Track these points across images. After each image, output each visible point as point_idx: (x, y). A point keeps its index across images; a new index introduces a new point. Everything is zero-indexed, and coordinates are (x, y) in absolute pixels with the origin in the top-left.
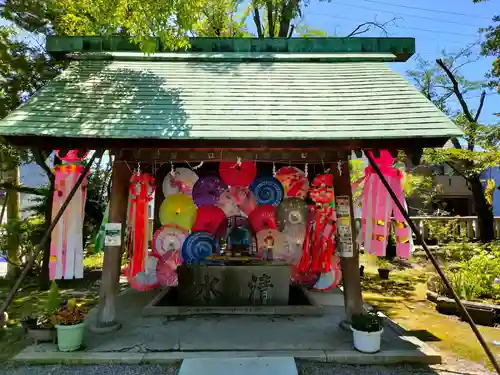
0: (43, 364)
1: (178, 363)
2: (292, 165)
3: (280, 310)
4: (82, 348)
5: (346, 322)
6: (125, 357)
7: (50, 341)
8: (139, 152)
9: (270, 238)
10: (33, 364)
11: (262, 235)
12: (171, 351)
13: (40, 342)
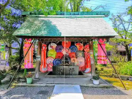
0: (24, 86)
1: (54, 86)
2: (79, 42)
3: (76, 76)
4: (32, 83)
5: (92, 79)
6: (42, 85)
7: (25, 82)
8: (45, 39)
9: (74, 60)
10: (22, 86)
11: (72, 59)
12: (52, 84)
13: (22, 82)
